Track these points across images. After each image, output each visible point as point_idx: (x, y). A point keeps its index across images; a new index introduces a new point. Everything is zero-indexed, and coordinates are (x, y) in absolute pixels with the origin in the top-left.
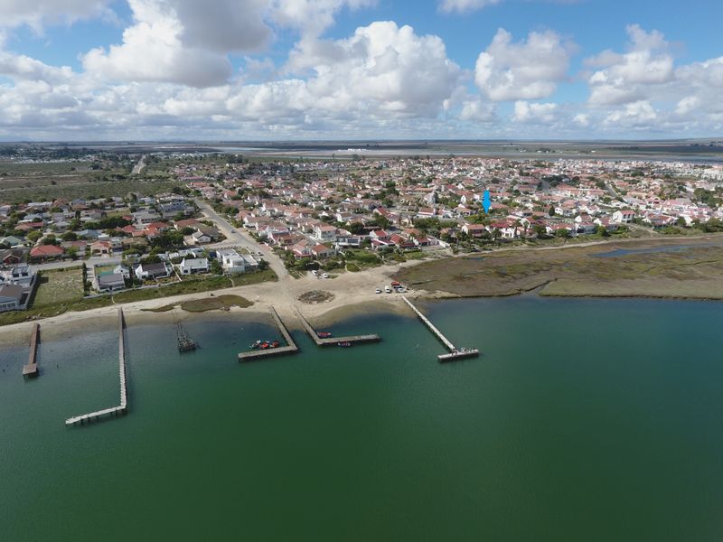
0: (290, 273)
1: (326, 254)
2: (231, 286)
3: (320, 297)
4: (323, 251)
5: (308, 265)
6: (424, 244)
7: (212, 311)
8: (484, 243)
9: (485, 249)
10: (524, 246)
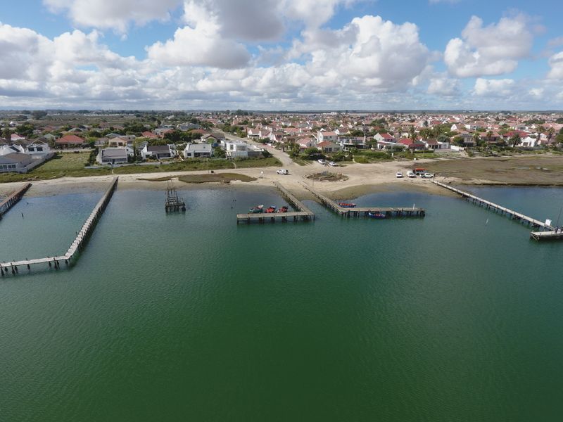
0: (295, 161)
1: (330, 149)
2: (234, 168)
3: (332, 178)
4: (328, 146)
5: (313, 155)
6: (436, 147)
7: (210, 183)
8: (502, 150)
9: (504, 155)
10: (550, 154)
